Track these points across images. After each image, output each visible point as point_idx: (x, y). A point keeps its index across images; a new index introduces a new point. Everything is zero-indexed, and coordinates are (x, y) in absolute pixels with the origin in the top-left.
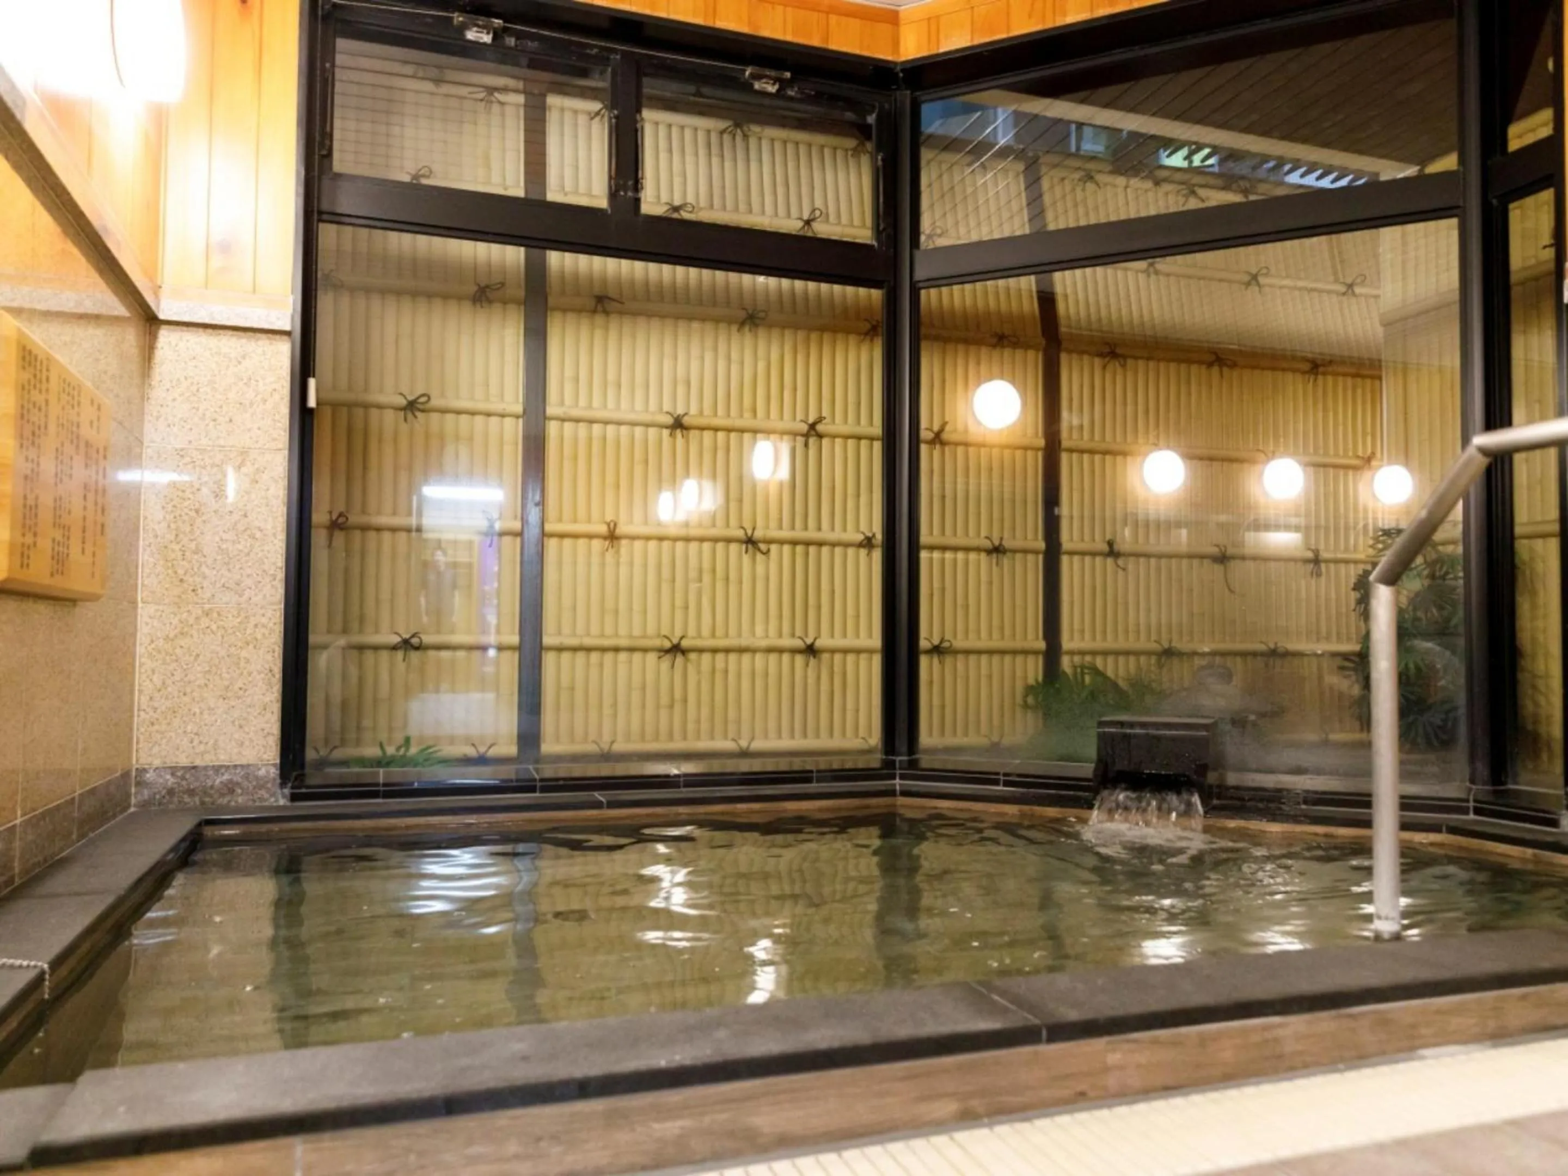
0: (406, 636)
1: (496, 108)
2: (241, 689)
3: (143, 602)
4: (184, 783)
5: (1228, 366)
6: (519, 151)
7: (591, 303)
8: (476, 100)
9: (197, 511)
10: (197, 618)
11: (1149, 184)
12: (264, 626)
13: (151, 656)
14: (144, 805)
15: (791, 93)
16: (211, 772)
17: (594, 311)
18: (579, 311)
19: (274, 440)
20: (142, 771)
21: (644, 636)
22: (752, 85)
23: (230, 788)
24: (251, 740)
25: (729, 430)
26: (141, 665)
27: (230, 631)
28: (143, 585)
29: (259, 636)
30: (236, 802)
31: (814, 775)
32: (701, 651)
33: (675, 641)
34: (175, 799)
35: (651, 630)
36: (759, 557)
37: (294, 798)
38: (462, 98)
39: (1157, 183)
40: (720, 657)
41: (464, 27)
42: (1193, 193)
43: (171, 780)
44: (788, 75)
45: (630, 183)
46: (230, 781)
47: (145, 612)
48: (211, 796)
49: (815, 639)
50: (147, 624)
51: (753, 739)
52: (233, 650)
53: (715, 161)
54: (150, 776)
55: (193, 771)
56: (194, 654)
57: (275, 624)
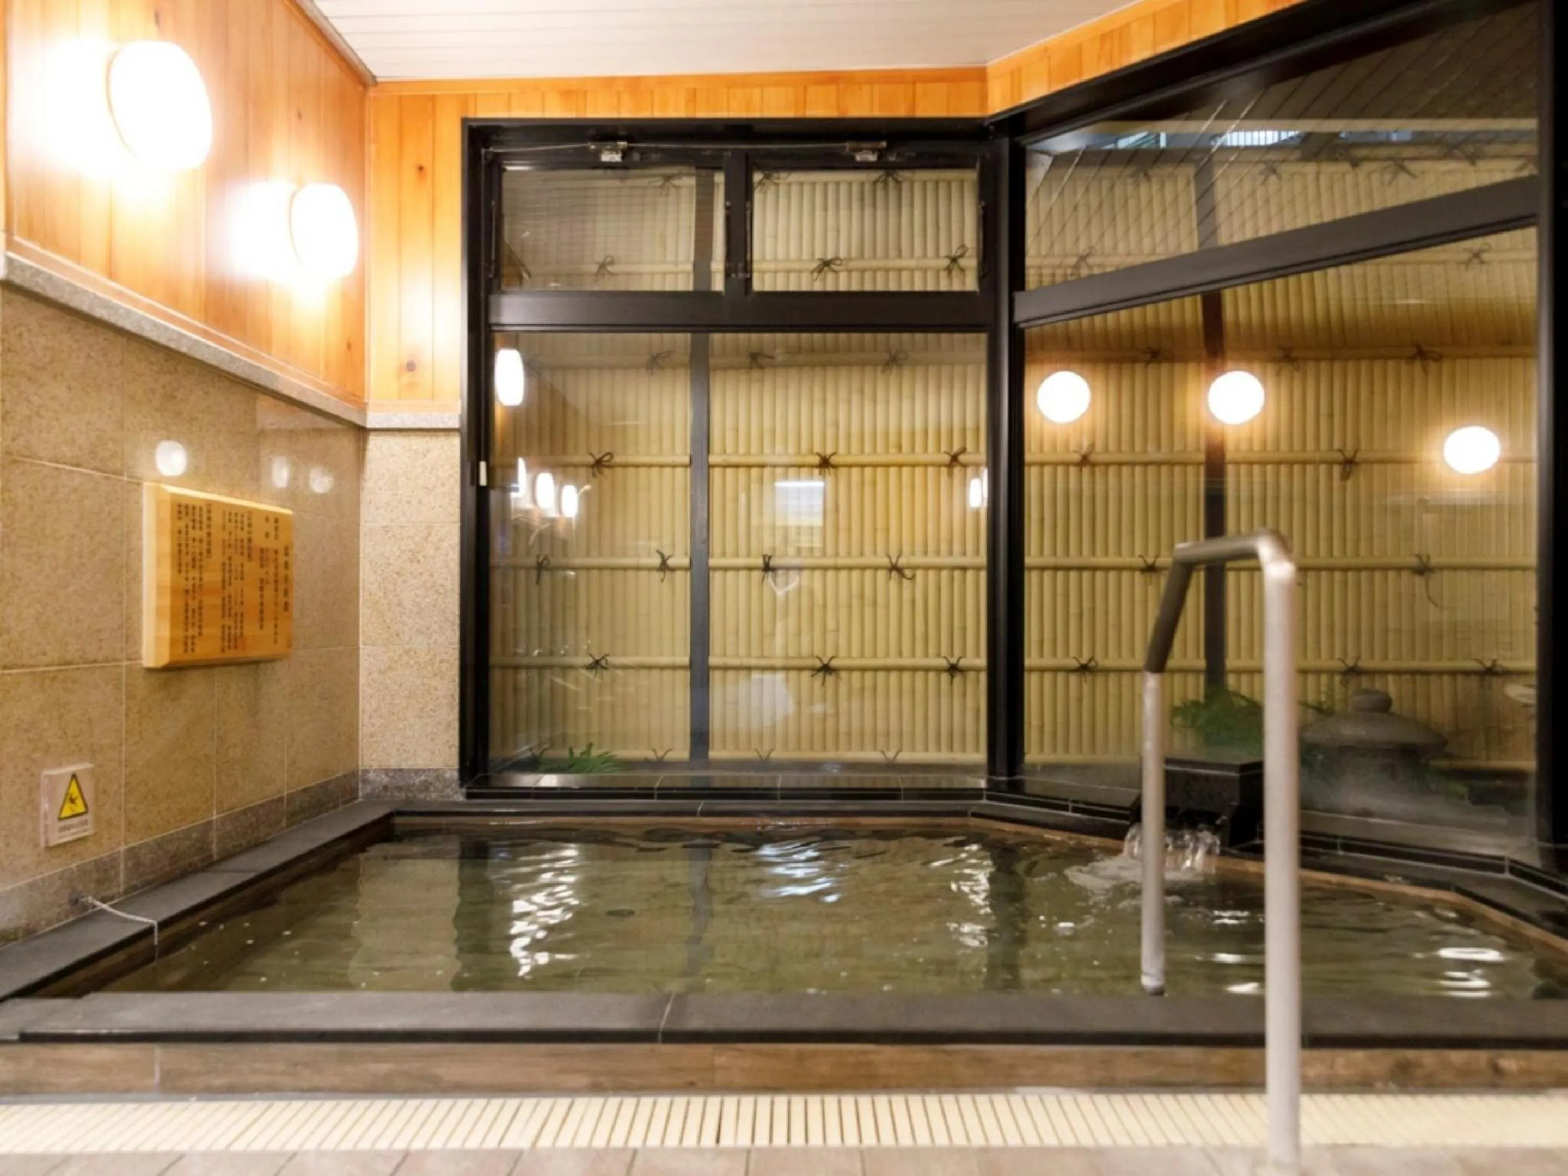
0: (598, 658)
1: (672, 191)
2: (431, 710)
3: (364, 644)
4: (394, 781)
5: (1435, 360)
6: (690, 227)
7: (747, 361)
8: (655, 187)
9: (398, 573)
10: (400, 656)
11: (1345, 167)
12: (447, 661)
13: (369, 685)
14: (368, 796)
15: (892, 158)
16: (412, 774)
17: (751, 367)
18: (737, 368)
19: (451, 515)
20: (366, 772)
21: (800, 657)
22: (853, 158)
23: (426, 786)
24: (440, 751)
25: (875, 466)
26: (363, 691)
27: (423, 666)
28: (363, 632)
29: (443, 669)
30: (431, 797)
31: (902, 792)
32: (850, 670)
33: (825, 661)
34: (388, 794)
35: (805, 650)
36: (905, 582)
37: (469, 796)
38: (644, 188)
39: (1355, 163)
40: (869, 676)
41: (598, 153)
42: (1403, 169)
43: (385, 779)
44: (884, 144)
45: (741, 265)
46: (426, 781)
47: (365, 652)
48: (413, 792)
49: (960, 658)
50: (366, 660)
51: (900, 751)
52: (425, 681)
53: (868, 211)
54: (371, 776)
55: (401, 773)
56: (399, 683)
57: (454, 660)
